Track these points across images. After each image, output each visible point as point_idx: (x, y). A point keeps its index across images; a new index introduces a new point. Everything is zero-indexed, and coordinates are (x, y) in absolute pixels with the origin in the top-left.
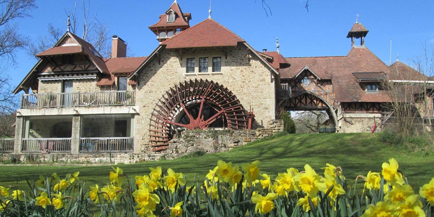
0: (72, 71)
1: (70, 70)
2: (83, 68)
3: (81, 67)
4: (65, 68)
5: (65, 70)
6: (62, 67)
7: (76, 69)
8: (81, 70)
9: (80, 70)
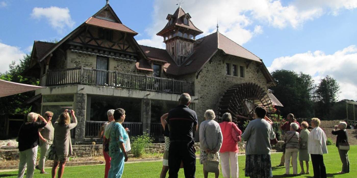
0: (110, 48)
1: (108, 47)
2: (122, 48)
3: (119, 47)
4: (102, 43)
5: (102, 45)
6: (99, 42)
7: (114, 48)
8: (120, 49)
9: (118, 49)
